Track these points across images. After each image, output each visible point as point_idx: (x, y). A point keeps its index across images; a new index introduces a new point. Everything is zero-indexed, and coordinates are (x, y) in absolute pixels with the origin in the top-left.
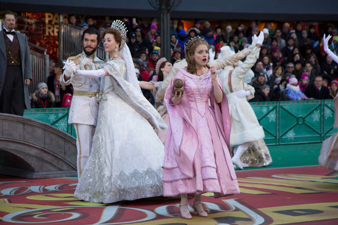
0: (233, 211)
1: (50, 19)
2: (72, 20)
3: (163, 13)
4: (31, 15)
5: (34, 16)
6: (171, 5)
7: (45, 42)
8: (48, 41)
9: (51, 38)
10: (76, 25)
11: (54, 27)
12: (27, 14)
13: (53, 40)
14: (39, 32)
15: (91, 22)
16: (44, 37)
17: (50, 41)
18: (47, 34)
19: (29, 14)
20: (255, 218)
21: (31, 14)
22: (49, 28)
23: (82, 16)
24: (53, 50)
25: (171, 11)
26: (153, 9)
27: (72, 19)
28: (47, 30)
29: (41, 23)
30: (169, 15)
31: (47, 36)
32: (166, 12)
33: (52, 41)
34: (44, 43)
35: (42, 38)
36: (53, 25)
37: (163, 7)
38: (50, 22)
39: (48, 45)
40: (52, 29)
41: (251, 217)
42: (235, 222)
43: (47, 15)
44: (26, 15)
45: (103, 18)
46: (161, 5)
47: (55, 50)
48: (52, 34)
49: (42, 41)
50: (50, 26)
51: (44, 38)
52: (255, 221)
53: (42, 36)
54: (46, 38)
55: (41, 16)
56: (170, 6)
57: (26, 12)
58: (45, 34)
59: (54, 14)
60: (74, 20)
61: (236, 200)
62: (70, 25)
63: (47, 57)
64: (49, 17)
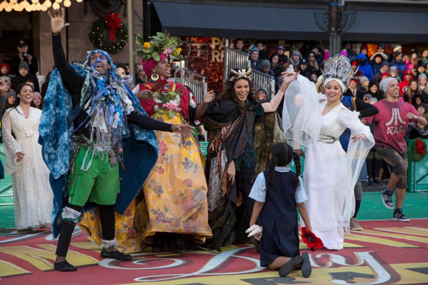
0: (360, 266)
1: (217, 44)
2: (238, 45)
3: (332, 36)
4: (197, 40)
5: (200, 41)
6: (342, 26)
7: (211, 69)
8: (214, 68)
9: (217, 65)
10: (243, 50)
11: (220, 53)
12: (192, 38)
13: (220, 67)
14: (204, 58)
15: (261, 47)
16: (210, 63)
17: (216, 68)
18: (213, 60)
19: (194, 39)
20: (380, 275)
21: (196, 38)
22: (216, 54)
23: (252, 40)
24: (220, 77)
25: (342, 34)
26: (320, 31)
27: (239, 43)
28: (213, 56)
29: (206, 48)
30: (339, 37)
31: (213, 63)
32: (336, 34)
33: (218, 68)
34: (209, 70)
35: (208, 65)
36: (220, 51)
37: (333, 29)
38: (217, 47)
39: (214, 72)
40: (219, 55)
41: (377, 273)
42: (353, 279)
43: (214, 39)
44: (191, 40)
45: (276, 42)
46: (330, 26)
47: (221, 78)
48: (218, 60)
49: (207, 68)
50: (216, 51)
51: (210, 65)
52: (378, 279)
53: (208, 63)
54: (212, 65)
55: (207, 40)
56: (340, 27)
57: (191, 37)
58: (211, 60)
59: (221, 39)
60: (241, 44)
61: (371, 254)
62: (236, 50)
63: (206, 85)
64: (216, 41)
